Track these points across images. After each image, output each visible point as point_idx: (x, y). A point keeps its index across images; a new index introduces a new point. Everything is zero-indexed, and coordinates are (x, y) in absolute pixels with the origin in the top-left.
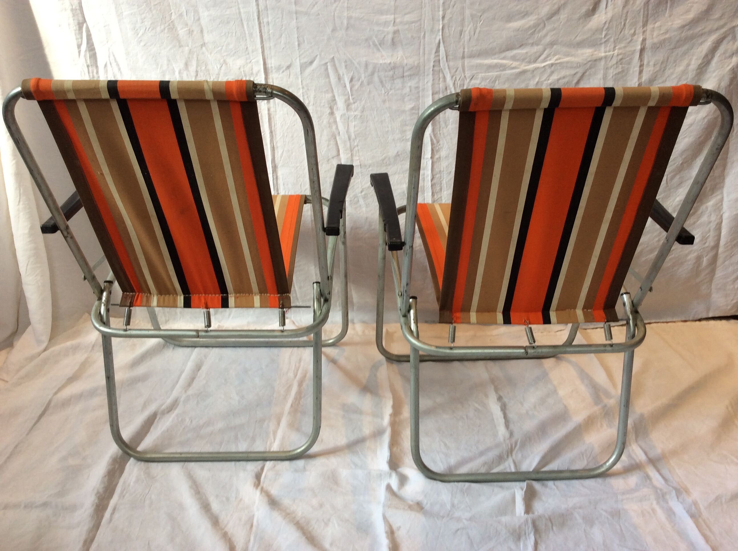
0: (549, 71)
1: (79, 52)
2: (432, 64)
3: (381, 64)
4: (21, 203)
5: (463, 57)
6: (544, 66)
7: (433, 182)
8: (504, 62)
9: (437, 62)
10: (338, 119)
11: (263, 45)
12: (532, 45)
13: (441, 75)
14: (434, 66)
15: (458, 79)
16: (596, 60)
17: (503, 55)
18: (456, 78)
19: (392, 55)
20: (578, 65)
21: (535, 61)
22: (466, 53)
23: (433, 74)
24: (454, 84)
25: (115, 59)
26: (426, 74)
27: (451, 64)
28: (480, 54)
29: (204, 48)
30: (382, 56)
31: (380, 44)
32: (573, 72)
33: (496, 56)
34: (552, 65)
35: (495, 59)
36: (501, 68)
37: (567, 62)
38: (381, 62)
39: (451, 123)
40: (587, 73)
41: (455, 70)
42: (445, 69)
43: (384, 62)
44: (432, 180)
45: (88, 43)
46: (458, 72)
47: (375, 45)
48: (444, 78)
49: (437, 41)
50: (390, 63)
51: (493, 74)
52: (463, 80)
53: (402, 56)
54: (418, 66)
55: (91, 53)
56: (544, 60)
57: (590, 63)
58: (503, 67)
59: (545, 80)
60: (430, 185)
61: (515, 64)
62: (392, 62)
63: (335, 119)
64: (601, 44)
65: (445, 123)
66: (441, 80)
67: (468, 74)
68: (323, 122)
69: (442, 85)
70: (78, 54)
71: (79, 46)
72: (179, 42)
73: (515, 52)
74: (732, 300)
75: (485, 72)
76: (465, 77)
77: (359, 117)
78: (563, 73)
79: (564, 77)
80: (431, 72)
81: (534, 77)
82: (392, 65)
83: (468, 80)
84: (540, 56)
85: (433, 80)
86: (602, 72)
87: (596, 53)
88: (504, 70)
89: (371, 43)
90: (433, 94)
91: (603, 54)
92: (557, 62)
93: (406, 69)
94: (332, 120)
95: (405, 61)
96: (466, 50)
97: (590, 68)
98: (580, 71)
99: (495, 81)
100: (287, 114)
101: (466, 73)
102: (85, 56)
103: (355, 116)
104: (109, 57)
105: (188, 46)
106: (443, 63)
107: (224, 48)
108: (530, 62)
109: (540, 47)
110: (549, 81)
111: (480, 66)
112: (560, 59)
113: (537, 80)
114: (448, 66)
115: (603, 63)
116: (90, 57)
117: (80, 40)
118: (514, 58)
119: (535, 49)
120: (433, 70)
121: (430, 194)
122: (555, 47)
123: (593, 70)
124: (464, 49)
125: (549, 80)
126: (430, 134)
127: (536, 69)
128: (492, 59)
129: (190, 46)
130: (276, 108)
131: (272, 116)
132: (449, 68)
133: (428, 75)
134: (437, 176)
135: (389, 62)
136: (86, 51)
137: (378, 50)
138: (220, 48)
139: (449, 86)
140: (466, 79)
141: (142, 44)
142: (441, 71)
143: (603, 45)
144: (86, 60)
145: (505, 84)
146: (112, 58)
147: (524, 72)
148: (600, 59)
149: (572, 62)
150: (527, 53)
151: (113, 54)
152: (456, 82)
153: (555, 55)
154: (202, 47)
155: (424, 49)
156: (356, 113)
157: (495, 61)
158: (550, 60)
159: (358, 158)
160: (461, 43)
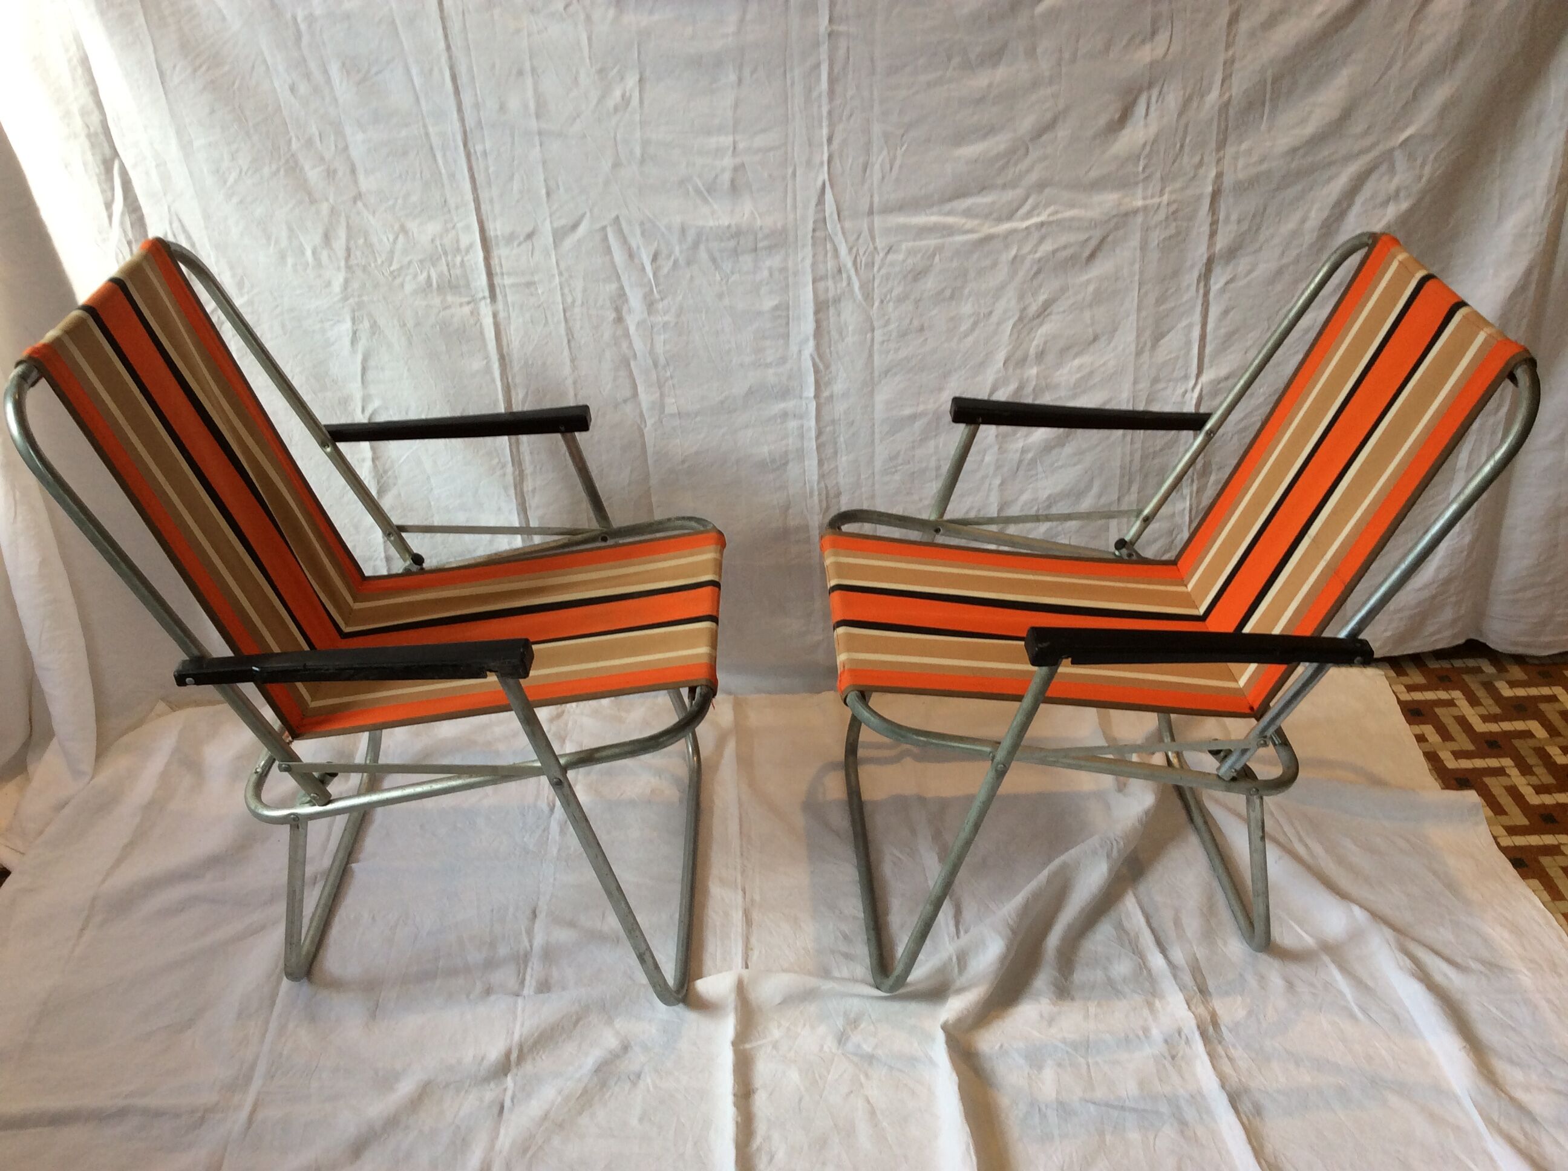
0: (1036, 236)
1: (110, 217)
2: (810, 226)
3: (711, 228)
4: (19, 518)
5: (871, 212)
6: (1027, 228)
7: (820, 440)
8: (950, 220)
9: (821, 222)
10: (632, 329)
11: (477, 195)
12: (1004, 186)
13: (829, 246)
14: (814, 230)
15: (861, 252)
16: (1126, 214)
17: (948, 207)
18: (858, 250)
19: (732, 211)
20: (1093, 223)
21: (1010, 217)
22: (875, 206)
23: (814, 245)
24: (855, 263)
25: (183, 226)
26: (800, 244)
27: (848, 224)
28: (901, 207)
29: (360, 204)
30: (713, 213)
31: (708, 191)
32: (1082, 236)
33: (935, 209)
34: (1042, 224)
35: (932, 214)
36: (945, 232)
37: (1072, 219)
38: (711, 223)
39: (850, 333)
40: (1110, 238)
41: (855, 236)
42: (836, 235)
43: (717, 224)
44: (817, 437)
45: (125, 198)
46: (861, 241)
47: (698, 191)
48: (836, 250)
49: (819, 183)
50: (729, 226)
51: (931, 242)
52: (872, 255)
53: (752, 213)
54: (784, 230)
55: (134, 216)
56: (1029, 215)
57: (1115, 220)
58: (948, 230)
59: (1030, 253)
60: (815, 447)
61: (970, 224)
62: (733, 223)
63: (627, 330)
64: (1136, 184)
65: (841, 334)
66: (829, 255)
67: (881, 243)
68: (602, 336)
69: (831, 264)
70: (106, 220)
71: (108, 206)
72: (310, 194)
73: (969, 202)
74: (1385, 631)
75: (914, 240)
76: (875, 248)
77: (672, 324)
78: (1064, 239)
79: (1065, 247)
80: (810, 242)
81: (1007, 247)
82: (734, 229)
83: (882, 255)
84: (1017, 210)
85: (814, 256)
86: (1138, 235)
87: (1127, 200)
88: (951, 234)
89: (691, 189)
90: (814, 282)
91: (1140, 203)
92: (1051, 219)
93: (760, 235)
94: (619, 332)
95: (759, 223)
96: (876, 199)
97: (1117, 228)
98: (1098, 234)
99: (934, 255)
100: (532, 322)
101: (877, 240)
102: (122, 223)
103: (665, 325)
104: (171, 224)
105: (327, 200)
106: (832, 225)
107: (400, 201)
108: (1000, 220)
109: (1019, 192)
110: (1038, 255)
111: (903, 230)
112: (1056, 212)
113: (1013, 252)
114: (842, 228)
115: (1140, 219)
116: (132, 225)
117: (109, 194)
118: (968, 213)
119: (1010, 195)
120: (813, 237)
121: (815, 462)
122: (1047, 191)
123: (1121, 232)
124: (872, 197)
125: (1036, 252)
126: (811, 355)
127: (1014, 231)
128: (926, 215)
129: (331, 201)
130: (508, 311)
131: (502, 327)
132: (844, 233)
133: (804, 246)
134: (828, 429)
135: (726, 224)
136: (123, 214)
137: (705, 201)
138: (391, 203)
139: (845, 266)
140: (878, 253)
141: (235, 200)
142: (828, 238)
143: (1141, 185)
144: (125, 231)
145: (952, 260)
146: (176, 224)
147: (989, 238)
148: (1135, 212)
149: (1080, 219)
150: (993, 203)
151: (177, 215)
152: (859, 260)
153: (1047, 205)
154: (355, 202)
155: (795, 199)
156: (666, 318)
157: (934, 219)
158: (1038, 215)
159: (674, 400)
160: (866, 186)
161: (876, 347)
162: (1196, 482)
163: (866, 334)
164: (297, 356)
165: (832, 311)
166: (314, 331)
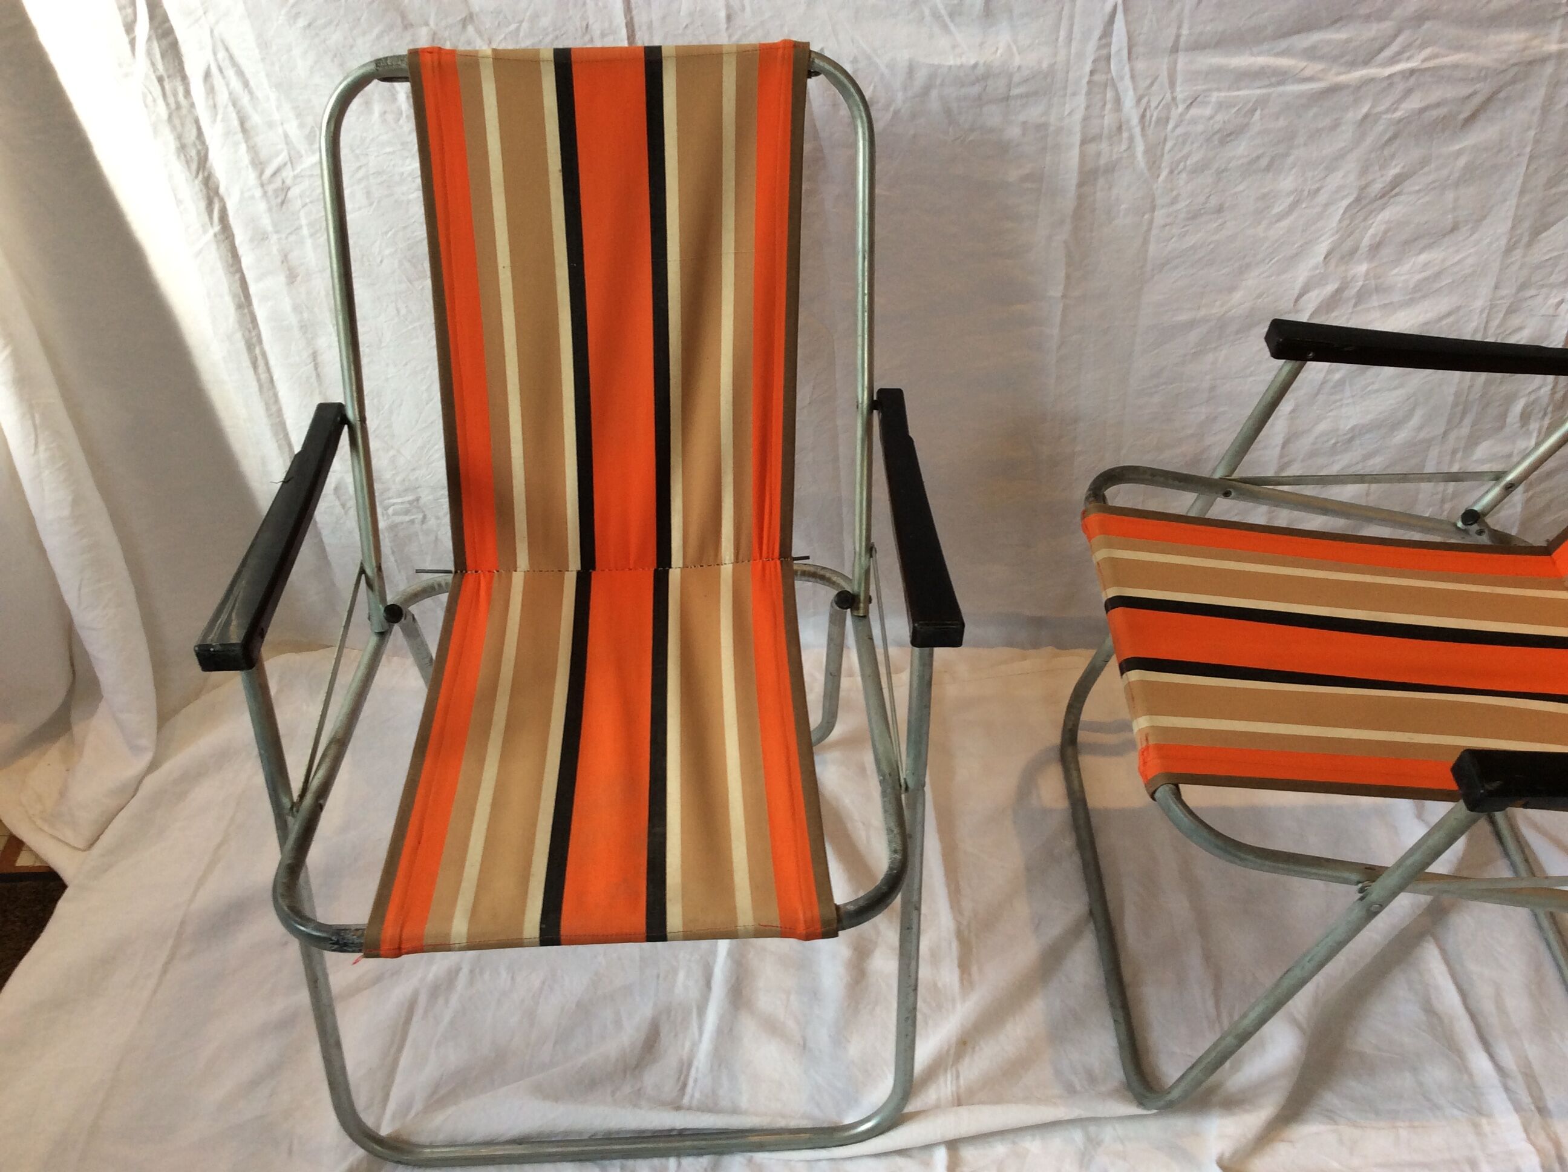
0: (1400, 87)
1: (132, 43)
2: (1088, 67)
3: (950, 67)
4: (42, 447)
5: (1175, 49)
6: (1390, 76)
8: (1284, 62)
9: (1103, 60)
11: (632, 18)
12: (1367, 18)
13: (1110, 95)
14: (1092, 73)
15: (1153, 104)
16: (1531, 63)
17: (1284, 44)
18: (1149, 102)
19: (981, 44)
20: (1483, 74)
21: (1366, 63)
22: (1183, 39)
23: (1089, 93)
24: (1143, 117)
25: (231, 58)
26: (1069, 91)
27: (1140, 65)
28: (1221, 43)
29: (470, 29)
30: (954, 47)
31: (951, 15)
32: (1464, 90)
33: (1265, 47)
34: (1412, 72)
35: (1260, 54)
36: (1273, 80)
37: (1455, 66)
38: (951, 62)
40: (1502, 95)
41: (1148, 81)
42: (1122, 78)
43: (958, 63)
45: (152, 18)
46: (1155, 88)
47: (936, 16)
48: (1118, 101)
49: (1108, 8)
50: (975, 66)
51: (1250, 93)
52: (1168, 107)
53: (1009, 46)
54: (1051, 72)
55: (164, 42)
56: (1393, 60)
57: (1515, 69)
58: (1282, 77)
59: (1387, 111)
61: (1313, 68)
62: (982, 62)
64: (1555, 19)
65: (1109, 214)
66: (1109, 106)
67: (1182, 92)
69: (1109, 120)
70: (128, 47)
71: (130, 28)
72: (403, 16)
73: (1315, 37)
75: (1229, 89)
76: (1174, 99)
78: (1436, 94)
79: (1438, 105)
80: (1084, 89)
81: (1357, 102)
82: (981, 70)
83: (1181, 108)
84: (1381, 50)
85: (1088, 107)
86: (1542, 92)
87: (1536, 42)
88: (1281, 83)
89: (927, 12)
90: (1083, 142)
91: (1554, 47)
92: (1426, 65)
93: (1016, 79)
95: (1017, 60)
96: (1185, 31)
97: (1514, 81)
98: (1484, 88)
99: (1253, 111)
101: (1178, 89)
102: (149, 53)
104: (215, 54)
105: (427, 24)
106: (1119, 66)
107: (525, 25)
108: (1353, 65)
109: (1388, 26)
110: (1398, 114)
111: (1218, 72)
112: (1435, 56)
113: (1365, 110)
114: (1132, 70)
115: (1549, 69)
116: (163, 56)
117: (129, 11)
118: (1311, 54)
119: (1374, 30)
120: (1089, 83)
122: (1428, 25)
123: (1519, 86)
124: (1179, 27)
125: (1396, 110)
126: (1065, 242)
127: (1371, 80)
128: (1252, 55)
129: (432, 23)
132: (1133, 77)
133: (1074, 94)
135: (972, 62)
136: (149, 39)
137: (945, 27)
138: (513, 27)
139: (1128, 121)
140: (1177, 107)
141: (302, 22)
142: (1111, 83)
143: (1560, 22)
144: (153, 64)
145: (1277, 118)
146: (222, 54)
147: (1334, 90)
148: (1544, 59)
149: (1467, 67)
150: (1348, 41)
151: (223, 41)
152: (1148, 114)
153: (1423, 46)
154: (464, 27)
155: (1072, 25)
157: (1261, 60)
158: (1409, 59)
160: (1174, 13)
161: (1154, 232)
162: (1549, 416)
163: (1144, 214)
164: (386, 233)
165: (1101, 182)
166: (409, 202)
